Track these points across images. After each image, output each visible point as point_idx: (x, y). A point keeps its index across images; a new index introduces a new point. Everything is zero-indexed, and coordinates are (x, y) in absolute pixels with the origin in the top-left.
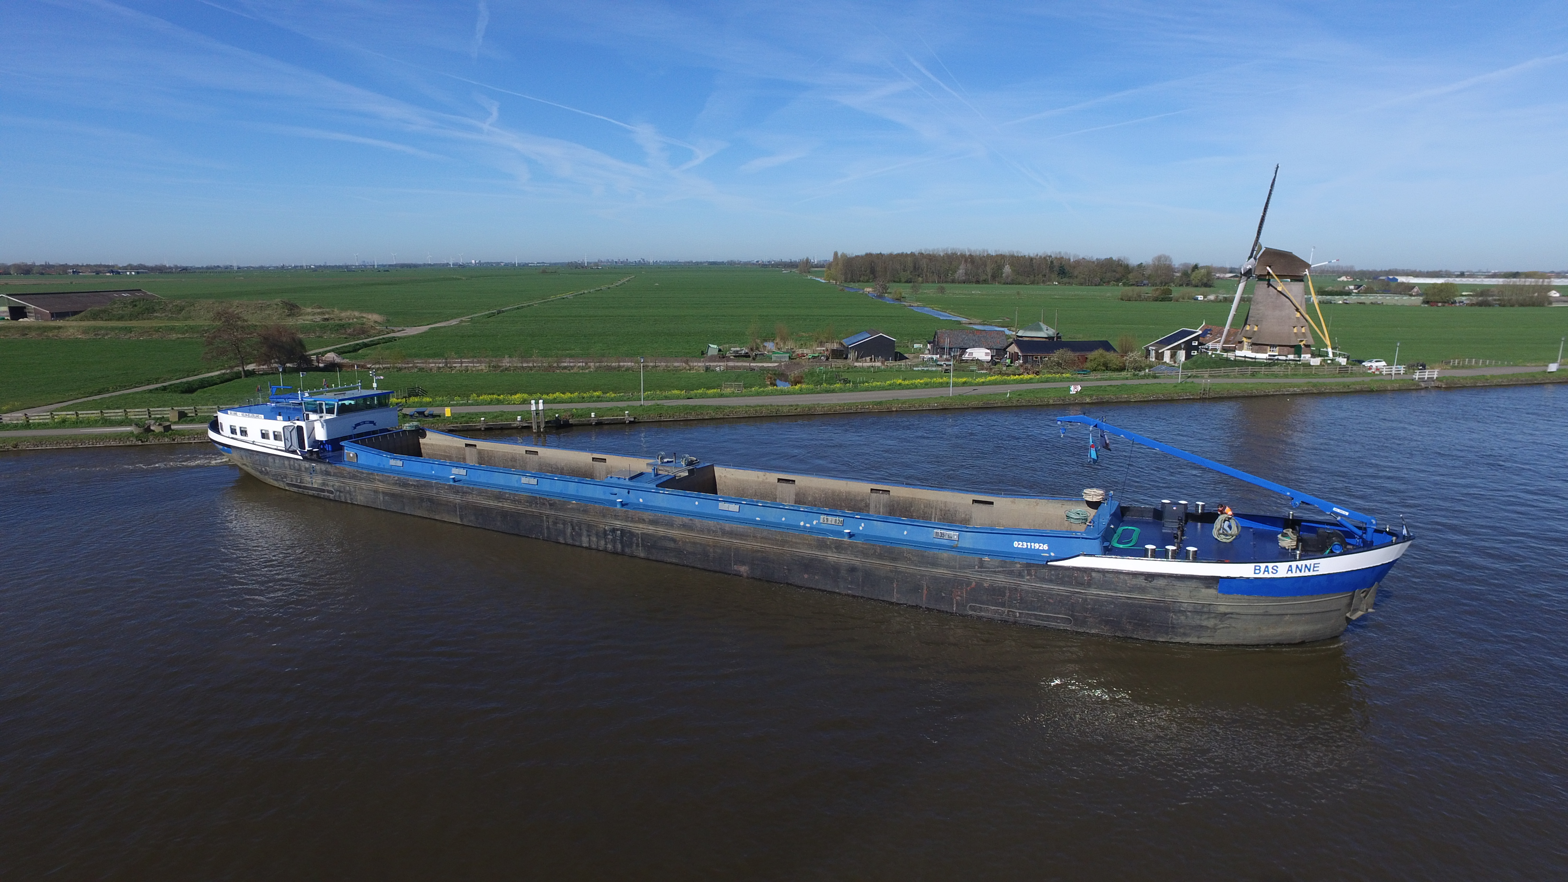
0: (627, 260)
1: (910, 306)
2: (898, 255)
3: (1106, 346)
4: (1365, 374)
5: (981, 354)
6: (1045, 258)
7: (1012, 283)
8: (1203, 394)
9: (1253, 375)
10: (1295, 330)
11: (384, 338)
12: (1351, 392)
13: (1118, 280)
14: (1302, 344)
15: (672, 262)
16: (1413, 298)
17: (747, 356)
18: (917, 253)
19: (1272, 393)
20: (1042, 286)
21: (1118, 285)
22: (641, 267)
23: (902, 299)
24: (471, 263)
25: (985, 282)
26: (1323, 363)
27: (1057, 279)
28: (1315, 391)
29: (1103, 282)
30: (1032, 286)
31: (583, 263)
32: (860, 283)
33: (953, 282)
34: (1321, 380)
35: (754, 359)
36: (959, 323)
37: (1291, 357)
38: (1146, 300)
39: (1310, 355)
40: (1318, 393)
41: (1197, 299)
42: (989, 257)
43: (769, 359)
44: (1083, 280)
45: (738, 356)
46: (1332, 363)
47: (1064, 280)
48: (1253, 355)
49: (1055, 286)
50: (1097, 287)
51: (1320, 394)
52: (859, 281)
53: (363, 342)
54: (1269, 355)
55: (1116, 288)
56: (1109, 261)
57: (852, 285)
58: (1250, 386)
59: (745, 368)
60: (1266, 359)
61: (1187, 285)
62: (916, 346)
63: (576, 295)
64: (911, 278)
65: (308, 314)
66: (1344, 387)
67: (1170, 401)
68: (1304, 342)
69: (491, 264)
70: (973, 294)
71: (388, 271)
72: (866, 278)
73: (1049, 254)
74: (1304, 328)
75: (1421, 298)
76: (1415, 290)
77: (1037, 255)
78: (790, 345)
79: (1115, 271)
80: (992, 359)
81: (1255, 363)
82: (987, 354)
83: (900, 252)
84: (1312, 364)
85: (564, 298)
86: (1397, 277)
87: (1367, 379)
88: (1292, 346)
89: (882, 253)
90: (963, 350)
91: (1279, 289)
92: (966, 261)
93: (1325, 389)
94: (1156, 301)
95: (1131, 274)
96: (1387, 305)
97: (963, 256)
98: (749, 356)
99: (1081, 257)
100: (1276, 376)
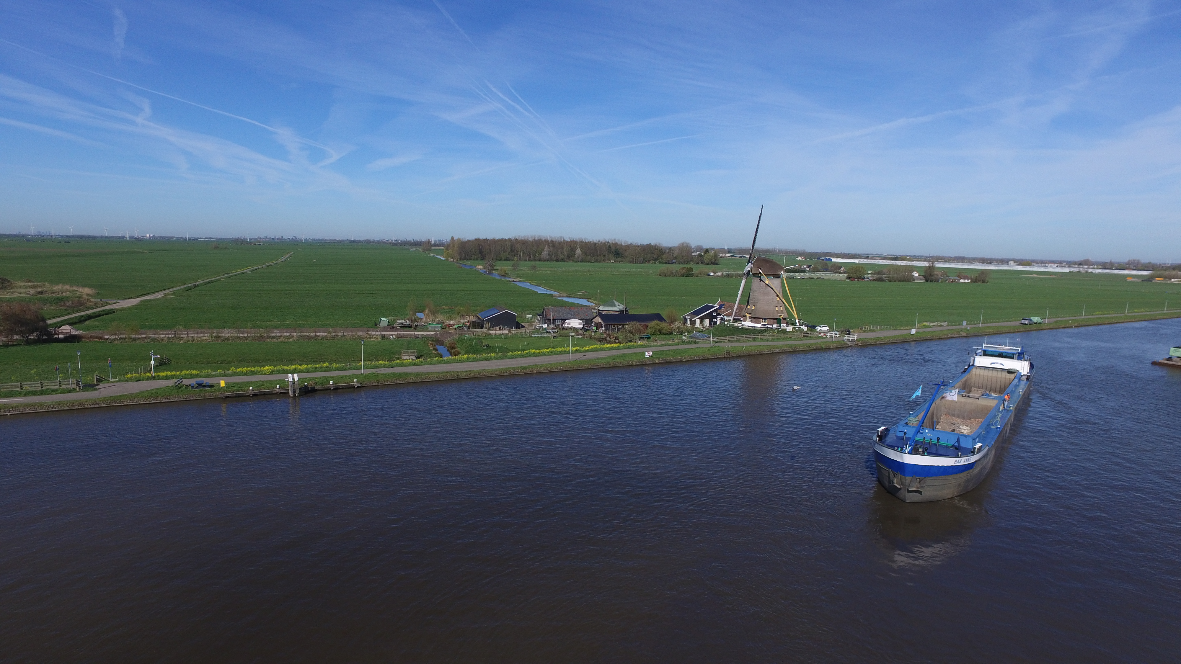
0: (282, 237)
1: (514, 281)
2: (499, 240)
3: (659, 317)
4: (818, 337)
5: (576, 323)
6: (605, 243)
7: (582, 261)
8: (726, 355)
9: (754, 340)
10: (777, 309)
11: (103, 310)
12: (811, 350)
13: (655, 260)
14: (781, 317)
15: (319, 240)
16: (841, 275)
17: (410, 326)
18: (513, 239)
19: (766, 352)
20: (603, 264)
21: (655, 263)
22: (294, 244)
23: (506, 275)
24: (146, 237)
25: (563, 260)
26: (794, 330)
27: (613, 258)
28: (791, 350)
29: (645, 261)
30: (596, 264)
31: (245, 239)
32: (471, 261)
33: (540, 260)
34: (793, 343)
35: (415, 329)
36: (552, 296)
37: (775, 326)
38: (676, 275)
39: (786, 324)
40: (792, 351)
41: (709, 275)
42: (566, 242)
43: (426, 329)
44: (632, 259)
45: (404, 327)
46: (799, 330)
47: (618, 259)
48: (753, 325)
49: (613, 264)
50: (641, 264)
51: (793, 352)
52: (471, 259)
53: (87, 314)
54: (762, 325)
55: (654, 265)
56: (649, 246)
57: (466, 262)
58: (753, 348)
59: (411, 336)
60: (761, 327)
61: (702, 263)
62: (528, 316)
63: (252, 271)
64: (509, 258)
65: (20, 287)
66: (807, 347)
67: (706, 360)
68: (782, 316)
69: (164, 238)
70: (555, 271)
71: (69, 242)
72: (476, 257)
73: (607, 241)
74: (781, 308)
75: (846, 275)
76: (842, 269)
77: (599, 241)
78: (440, 318)
79: (653, 253)
80: (583, 327)
81: (754, 331)
82: (580, 324)
83: (501, 237)
84: (787, 330)
85: (243, 273)
86: (831, 258)
87: (819, 341)
88: (775, 319)
89: (487, 238)
90: (564, 321)
91: (767, 282)
92: (549, 245)
93: (796, 349)
94: (683, 276)
95: (664, 256)
96: (826, 280)
97: (546, 241)
98: (411, 327)
99: (629, 243)
100: (767, 340)
